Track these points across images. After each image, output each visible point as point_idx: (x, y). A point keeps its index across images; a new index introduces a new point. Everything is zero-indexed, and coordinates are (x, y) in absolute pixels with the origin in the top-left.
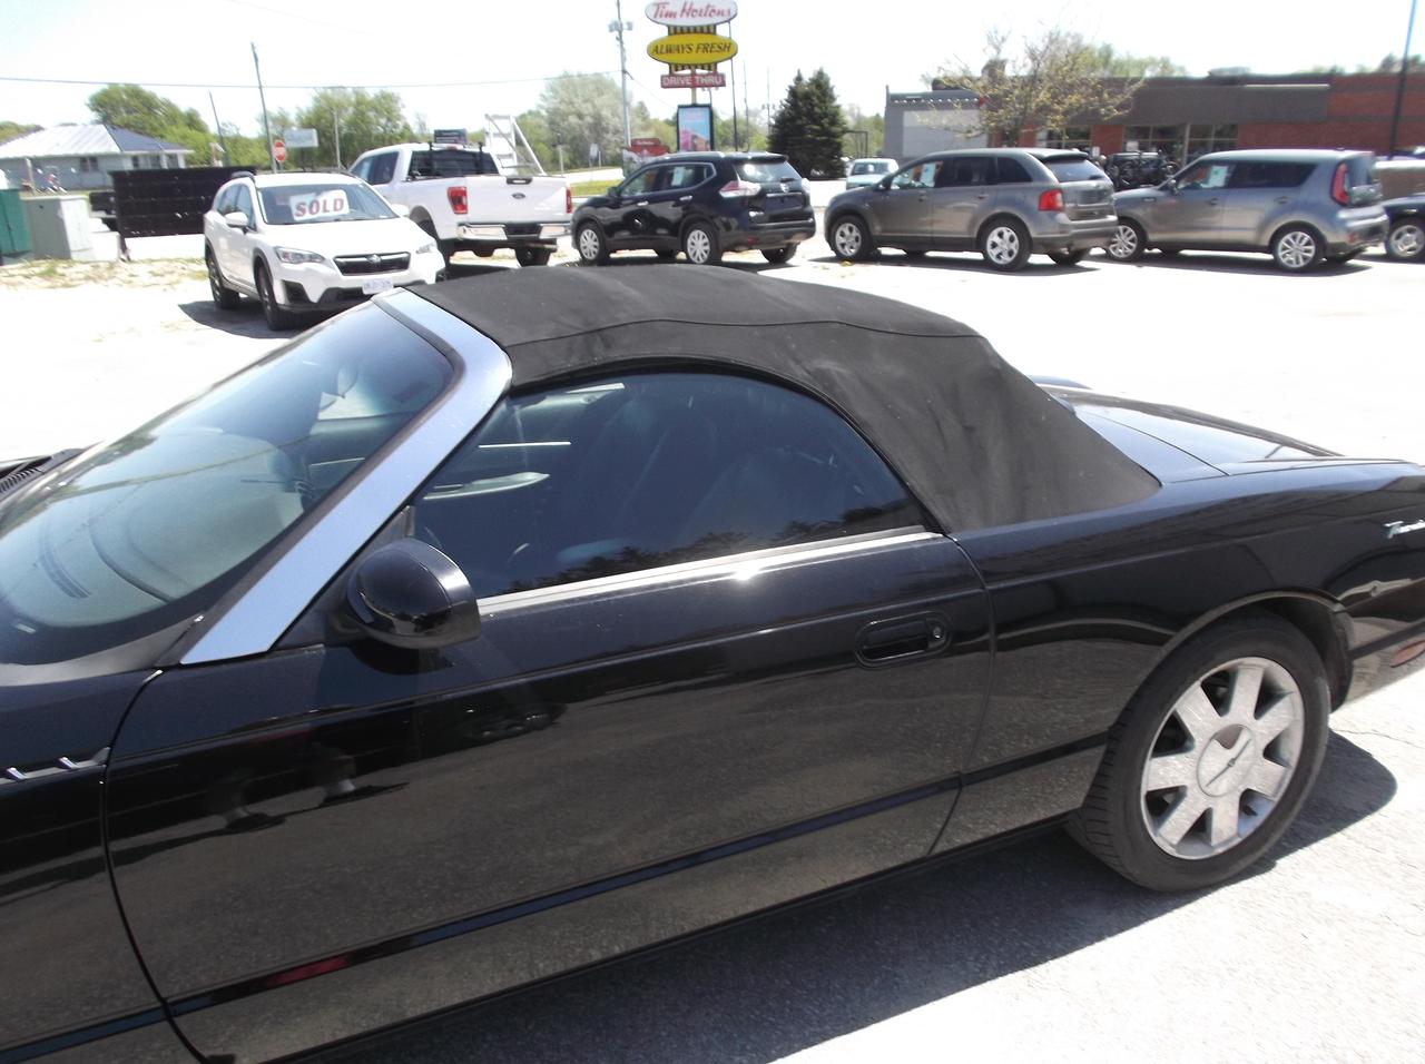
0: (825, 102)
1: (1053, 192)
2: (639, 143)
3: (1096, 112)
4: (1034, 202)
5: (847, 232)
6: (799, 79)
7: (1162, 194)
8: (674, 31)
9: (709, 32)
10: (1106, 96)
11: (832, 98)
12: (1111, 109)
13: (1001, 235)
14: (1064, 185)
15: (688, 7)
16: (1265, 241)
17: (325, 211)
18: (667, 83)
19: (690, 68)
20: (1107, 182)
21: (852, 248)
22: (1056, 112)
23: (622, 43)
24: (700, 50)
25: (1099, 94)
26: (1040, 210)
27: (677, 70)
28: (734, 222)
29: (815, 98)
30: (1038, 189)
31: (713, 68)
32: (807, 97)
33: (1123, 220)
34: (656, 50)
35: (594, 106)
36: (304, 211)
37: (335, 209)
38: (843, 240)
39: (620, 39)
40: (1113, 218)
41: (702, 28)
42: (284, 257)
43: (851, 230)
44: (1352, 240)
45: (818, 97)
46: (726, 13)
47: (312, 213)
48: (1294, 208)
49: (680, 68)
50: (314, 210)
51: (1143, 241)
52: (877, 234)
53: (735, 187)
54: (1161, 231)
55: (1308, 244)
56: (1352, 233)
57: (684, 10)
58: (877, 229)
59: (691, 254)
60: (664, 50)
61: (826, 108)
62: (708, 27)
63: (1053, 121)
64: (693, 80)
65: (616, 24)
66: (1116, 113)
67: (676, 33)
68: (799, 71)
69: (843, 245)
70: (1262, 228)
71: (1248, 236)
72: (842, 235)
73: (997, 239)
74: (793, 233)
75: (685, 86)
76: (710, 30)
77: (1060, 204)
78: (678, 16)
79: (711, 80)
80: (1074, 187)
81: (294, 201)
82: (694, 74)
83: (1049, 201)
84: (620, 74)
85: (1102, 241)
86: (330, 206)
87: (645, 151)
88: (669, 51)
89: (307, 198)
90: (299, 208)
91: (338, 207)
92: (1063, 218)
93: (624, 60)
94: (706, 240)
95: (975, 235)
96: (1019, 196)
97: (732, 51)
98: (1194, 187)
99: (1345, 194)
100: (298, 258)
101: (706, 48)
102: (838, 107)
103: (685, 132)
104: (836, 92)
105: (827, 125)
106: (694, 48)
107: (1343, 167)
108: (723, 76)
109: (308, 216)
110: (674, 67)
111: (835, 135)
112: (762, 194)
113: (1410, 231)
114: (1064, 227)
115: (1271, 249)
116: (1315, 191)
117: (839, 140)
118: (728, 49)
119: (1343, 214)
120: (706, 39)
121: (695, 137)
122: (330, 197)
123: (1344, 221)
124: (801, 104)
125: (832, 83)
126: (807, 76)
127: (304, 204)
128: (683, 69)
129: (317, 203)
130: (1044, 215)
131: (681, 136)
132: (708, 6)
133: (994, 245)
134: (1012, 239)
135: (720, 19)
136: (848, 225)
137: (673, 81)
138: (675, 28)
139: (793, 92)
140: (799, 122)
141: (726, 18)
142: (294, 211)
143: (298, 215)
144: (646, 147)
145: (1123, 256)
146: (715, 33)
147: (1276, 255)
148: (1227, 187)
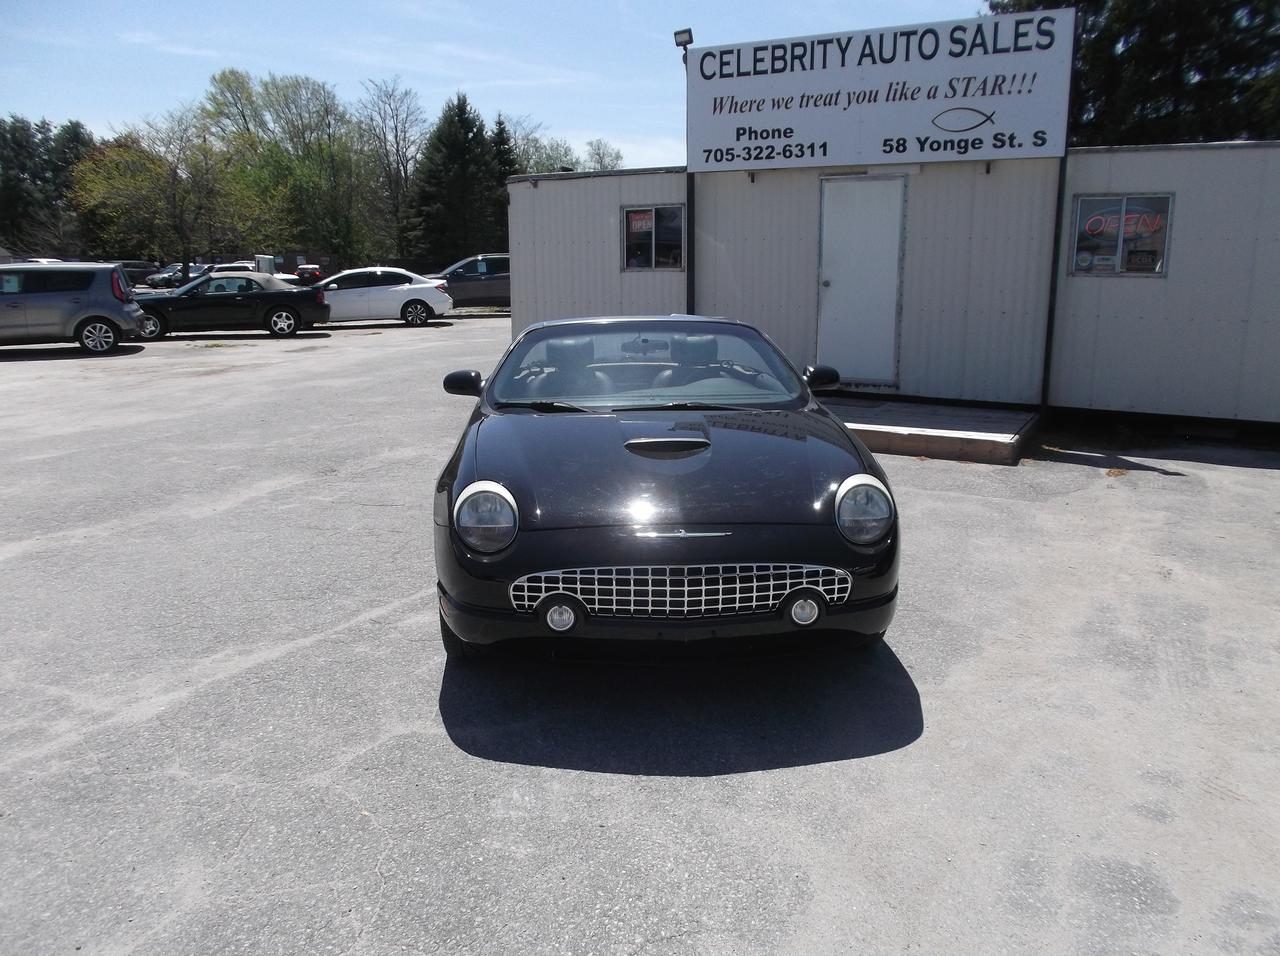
16: (70, 332)
44: (137, 326)
48: (88, 307)
55: (106, 332)
56: (136, 321)
70: (65, 322)
99: (122, 293)
107: (115, 274)
115: (76, 337)
116: (100, 293)
119: (126, 308)
123: (128, 313)
147: (82, 343)
148: (21, 292)
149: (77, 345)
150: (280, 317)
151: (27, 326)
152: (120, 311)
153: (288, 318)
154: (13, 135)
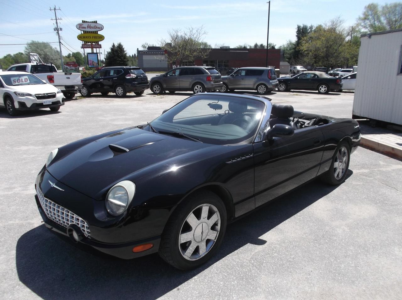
0: (122, 52)
1: (210, 76)
2: (69, 63)
3: (201, 57)
4: (205, 79)
5: (156, 87)
6: (114, 46)
7: (231, 77)
8: (85, 32)
9: (95, 33)
10: (203, 53)
11: (124, 51)
12: (204, 56)
13: (197, 87)
14: (212, 75)
15: (89, 26)
16: (255, 87)
17: (22, 82)
18: (83, 47)
19: (90, 43)
20: (220, 74)
21: (158, 91)
22: (191, 57)
23: (59, 34)
24: (93, 38)
25: (201, 52)
26: (207, 81)
27: (87, 43)
28: (130, 85)
29: (119, 51)
30: (206, 76)
31: (97, 43)
32: (117, 51)
33: (224, 83)
34: (80, 37)
35: (44, 52)
36: (16, 82)
37: (25, 81)
38: (155, 89)
39: (58, 33)
40: (222, 83)
41: (93, 32)
42: (18, 95)
43: (157, 86)
44: (273, 87)
45: (120, 51)
46: (100, 28)
47: (18, 82)
48: (261, 80)
49: (87, 42)
50: (19, 82)
51: (227, 88)
52: (165, 87)
53: (130, 76)
54: (231, 86)
55: (264, 88)
56: (273, 85)
57: (88, 27)
58: (165, 86)
59: (117, 93)
60: (83, 37)
61: (122, 54)
62: (95, 31)
63: (191, 59)
64: (92, 46)
65: (56, 28)
66: (205, 57)
67: (86, 33)
68: (113, 44)
69: (155, 90)
70: (254, 85)
71: (251, 86)
72: (155, 88)
73: (196, 88)
74: (145, 87)
75: (90, 48)
76: (96, 32)
77: (211, 79)
78: (86, 28)
79: (97, 46)
80: (214, 75)
81: (12, 79)
82: (92, 44)
83: (208, 78)
84: (59, 43)
85: (219, 88)
86: (23, 80)
87: (71, 66)
88: (84, 37)
89: (16, 78)
90: (14, 81)
91: (26, 81)
92: (212, 83)
93: (59, 39)
94: (122, 89)
95: (191, 87)
96: (201, 77)
97: (103, 38)
98: (238, 75)
99: (270, 77)
100: (23, 95)
101: (95, 37)
102: (126, 54)
103: (90, 60)
104: (125, 50)
105: (123, 59)
106: (92, 38)
107: (270, 71)
108: (101, 45)
109: (17, 83)
110: (86, 42)
111: (125, 62)
112: (137, 78)
113: (282, 85)
114: (212, 84)
115: (256, 89)
116: (265, 76)
117: (127, 63)
118: (102, 38)
119: (271, 81)
120: (94, 35)
121: (93, 62)
122: (23, 78)
123: (271, 83)
124: (115, 53)
125: (123, 47)
126: (116, 45)
127: (15, 80)
128: (89, 43)
129: (20, 80)
130: (208, 82)
131: (89, 61)
132: (95, 26)
133: (196, 89)
134: (200, 88)
135: (99, 30)
136: (156, 85)
137: (85, 46)
138: (85, 31)
139: (112, 49)
140: (115, 58)
141: (100, 29)
142: (13, 82)
143: (14, 83)
144: (71, 64)
145: (223, 92)
146: (97, 33)
147: (258, 91)
148: (245, 75)
149: (256, 91)
150: (322, 87)
151: (245, 85)
152: (269, 82)
153: (325, 87)
154: (302, 30)
